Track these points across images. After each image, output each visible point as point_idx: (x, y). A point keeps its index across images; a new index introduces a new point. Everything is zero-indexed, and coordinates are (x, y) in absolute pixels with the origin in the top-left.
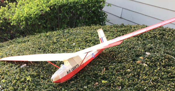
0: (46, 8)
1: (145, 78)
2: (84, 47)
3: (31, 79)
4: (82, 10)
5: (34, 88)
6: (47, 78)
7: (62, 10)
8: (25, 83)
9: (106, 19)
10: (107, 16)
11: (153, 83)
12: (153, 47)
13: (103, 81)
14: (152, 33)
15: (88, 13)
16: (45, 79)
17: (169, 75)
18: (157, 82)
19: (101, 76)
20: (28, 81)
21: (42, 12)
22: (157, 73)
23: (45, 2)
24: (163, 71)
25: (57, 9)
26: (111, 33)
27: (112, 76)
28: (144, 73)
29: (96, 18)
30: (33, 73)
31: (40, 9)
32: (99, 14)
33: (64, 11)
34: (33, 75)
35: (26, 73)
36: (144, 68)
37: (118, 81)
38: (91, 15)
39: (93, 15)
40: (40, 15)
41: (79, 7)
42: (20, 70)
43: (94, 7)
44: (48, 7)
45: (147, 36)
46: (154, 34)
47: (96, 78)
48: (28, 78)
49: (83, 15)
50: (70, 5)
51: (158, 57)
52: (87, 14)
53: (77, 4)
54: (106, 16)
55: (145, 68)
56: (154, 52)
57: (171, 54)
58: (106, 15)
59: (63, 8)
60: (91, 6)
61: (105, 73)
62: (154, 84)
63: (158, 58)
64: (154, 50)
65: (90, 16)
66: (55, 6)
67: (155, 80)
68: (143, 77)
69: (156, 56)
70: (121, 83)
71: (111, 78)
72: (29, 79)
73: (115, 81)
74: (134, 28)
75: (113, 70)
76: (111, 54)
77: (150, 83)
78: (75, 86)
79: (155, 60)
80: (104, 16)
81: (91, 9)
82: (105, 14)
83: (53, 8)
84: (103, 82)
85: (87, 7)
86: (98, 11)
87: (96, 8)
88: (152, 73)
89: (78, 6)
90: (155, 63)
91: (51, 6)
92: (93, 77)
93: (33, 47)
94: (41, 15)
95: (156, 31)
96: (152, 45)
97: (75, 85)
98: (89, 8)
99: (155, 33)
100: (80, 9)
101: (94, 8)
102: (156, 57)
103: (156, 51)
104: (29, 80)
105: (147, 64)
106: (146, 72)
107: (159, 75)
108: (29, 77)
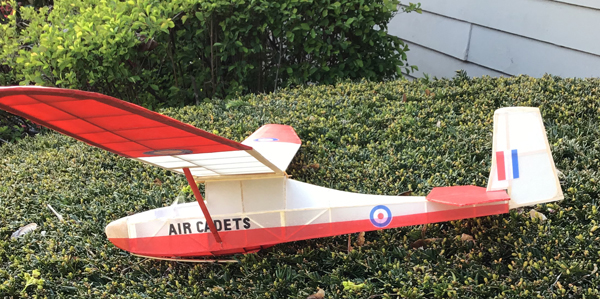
0: (160, 20)
1: (533, 269)
3: (42, 280)
4: (305, 27)
6: (111, 276)
7: (224, 29)
9: (404, 62)
10: (406, 53)
11: (567, 288)
12: (577, 147)
13: (348, 285)
14: (578, 99)
15: (329, 40)
16: (105, 281)
18: (585, 282)
19: (341, 262)
20: (31, 289)
21: (144, 33)
22: (584, 245)
25: (203, 24)
26: (410, 103)
27: (393, 262)
28: (529, 249)
29: (364, 60)
30: (55, 258)
31: (136, 24)
32: (372, 44)
33: (234, 32)
34: (54, 265)
35: (28, 258)
36: (531, 227)
37: (415, 283)
38: (340, 49)
39: (349, 47)
40: (133, 45)
41: (294, 17)
42: (6, 247)
43: (351, 14)
44: (170, 15)
45: (557, 110)
46: (585, 104)
47: (322, 274)
48: (32, 279)
49: (310, 46)
51: (593, 184)
52: (325, 41)
53: (285, 5)
54: (401, 53)
55: (534, 228)
56: (580, 168)
58: (401, 46)
59: (228, 20)
60: (338, 12)
61: (363, 251)
62: (572, 293)
63: (595, 188)
64: (580, 160)
65: (337, 53)
66: (197, 13)
67: (578, 273)
68: (526, 263)
69: (584, 182)
70: (426, 291)
71: (385, 271)
72: (35, 282)
73: (399, 281)
74: (506, 83)
75: (398, 238)
76: (399, 178)
77: (555, 288)
79: (580, 198)
80: (396, 52)
81: (339, 23)
82: (396, 44)
83: (188, 19)
84: (346, 288)
85: (326, 14)
86: (367, 31)
87: (361, 17)
88: (565, 245)
89: (286, 13)
90: (581, 207)
91: (183, 13)
92: (309, 266)
93: (84, 163)
94: (139, 47)
95: (593, 94)
96: (573, 140)
98: (332, 19)
99: (591, 101)
100: (297, 22)
101: (351, 20)
102: (587, 185)
103: (587, 163)
104: (35, 286)
105: (546, 214)
106: (538, 245)
107: (593, 253)
108: (36, 272)
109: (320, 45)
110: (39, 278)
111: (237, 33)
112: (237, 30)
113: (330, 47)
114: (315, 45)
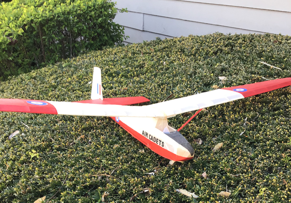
0: (17, 30)
2: (112, 85)
3: (38, 154)
4: (80, 24)
5: (49, 169)
6: (66, 147)
7: (46, 30)
8: (30, 162)
9: (124, 35)
11: (251, 123)
14: (212, 45)
15: (91, 29)
17: (271, 106)
21: (12, 37)
22: (250, 106)
23: (11, 20)
24: (258, 102)
25: (36, 29)
28: (230, 111)
30: (38, 144)
31: (7, 33)
33: (50, 31)
34: (39, 147)
35: (25, 145)
37: (193, 131)
38: (97, 32)
39: (101, 31)
40: (8, 43)
41: (76, 21)
44: (19, 27)
46: (217, 47)
48: (33, 154)
49: (84, 33)
50: (59, 19)
51: (240, 81)
52: (90, 30)
54: (121, 31)
57: (258, 73)
58: (121, 28)
59: (47, 26)
60: (94, 16)
63: (242, 83)
64: (229, 72)
65: (96, 34)
66: (32, 24)
67: (252, 117)
68: (231, 116)
69: (237, 81)
70: (199, 133)
72: (35, 155)
73: (187, 131)
78: (123, 153)
80: (119, 31)
81: (95, 21)
82: (119, 27)
83: (28, 27)
85: (89, 18)
86: (107, 23)
88: (243, 107)
91: (25, 25)
94: (10, 44)
95: (217, 42)
97: (121, 150)
100: (77, 23)
101: (100, 19)
104: (35, 157)
106: (233, 108)
107: (254, 108)
108: (33, 151)
109: (88, 32)
110: (36, 153)
111: (52, 31)
112: (51, 30)
113: (93, 32)
114: (86, 32)
